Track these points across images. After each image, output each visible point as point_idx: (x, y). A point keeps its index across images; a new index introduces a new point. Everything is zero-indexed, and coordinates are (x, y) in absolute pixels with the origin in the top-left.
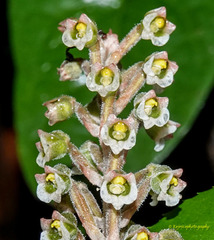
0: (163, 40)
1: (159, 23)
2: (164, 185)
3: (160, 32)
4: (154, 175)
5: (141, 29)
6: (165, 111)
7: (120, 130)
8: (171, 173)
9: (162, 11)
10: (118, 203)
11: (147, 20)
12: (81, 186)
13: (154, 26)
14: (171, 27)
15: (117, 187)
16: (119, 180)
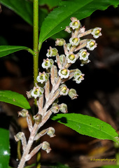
0: (97, 37)
1: (98, 32)
2: (77, 77)
3: (97, 34)
4: (76, 73)
5: (92, 31)
6: (87, 57)
7: (72, 57)
8: (81, 74)
9: (100, 29)
10: (62, 77)
11: (95, 29)
12: (55, 67)
13: (96, 32)
14: (101, 34)
15: (64, 72)
16: (65, 71)
